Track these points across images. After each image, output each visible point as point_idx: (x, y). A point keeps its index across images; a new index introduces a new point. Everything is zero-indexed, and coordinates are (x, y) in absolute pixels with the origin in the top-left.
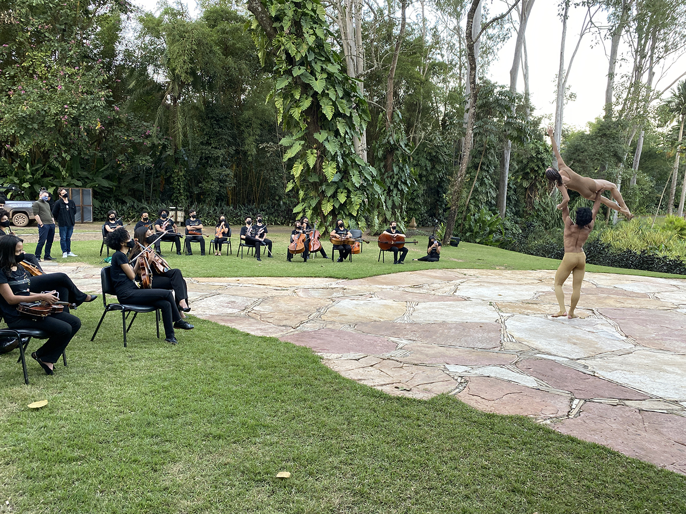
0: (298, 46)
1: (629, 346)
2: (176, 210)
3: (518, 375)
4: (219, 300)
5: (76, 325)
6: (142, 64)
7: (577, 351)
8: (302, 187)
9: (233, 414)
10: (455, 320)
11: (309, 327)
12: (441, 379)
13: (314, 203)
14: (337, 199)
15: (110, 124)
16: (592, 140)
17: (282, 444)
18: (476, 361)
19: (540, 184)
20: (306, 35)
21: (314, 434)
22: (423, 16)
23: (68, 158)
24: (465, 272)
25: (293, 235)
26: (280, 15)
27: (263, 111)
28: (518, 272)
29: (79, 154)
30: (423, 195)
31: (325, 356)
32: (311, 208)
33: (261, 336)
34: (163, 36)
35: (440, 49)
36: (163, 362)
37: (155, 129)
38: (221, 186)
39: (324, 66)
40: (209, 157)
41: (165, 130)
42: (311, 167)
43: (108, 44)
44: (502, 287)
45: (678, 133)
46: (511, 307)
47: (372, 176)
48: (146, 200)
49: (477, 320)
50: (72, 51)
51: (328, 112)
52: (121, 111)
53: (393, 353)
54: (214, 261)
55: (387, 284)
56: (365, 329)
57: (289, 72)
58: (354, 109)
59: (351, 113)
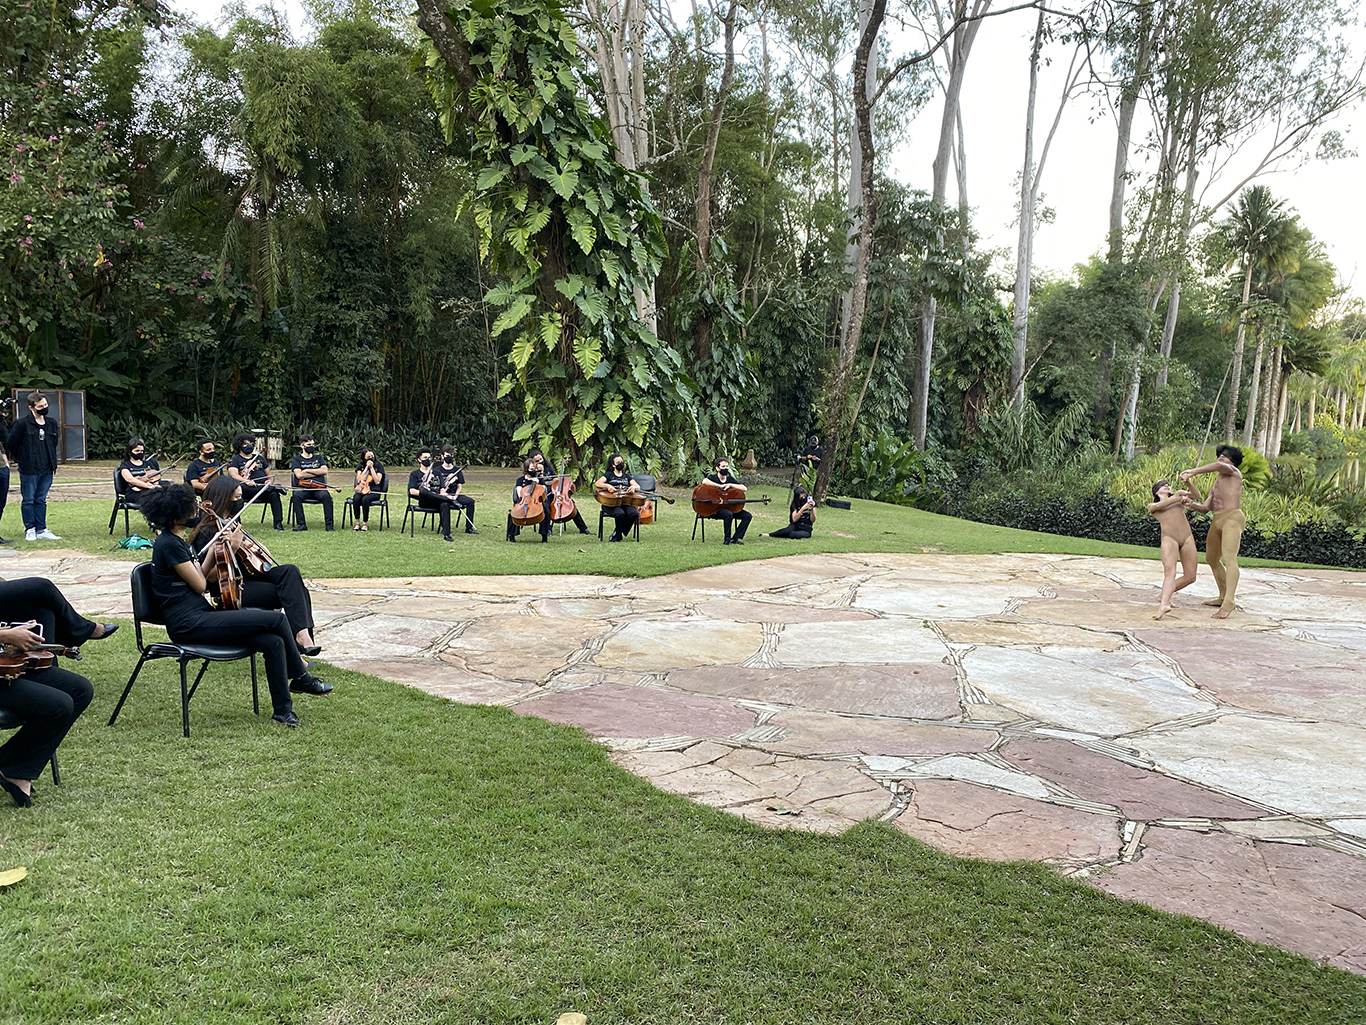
0: (521, 104)
1: (1207, 707)
2: (266, 435)
3: (1006, 773)
4: (373, 626)
5: (81, 694)
6: (191, 134)
7: (1111, 719)
8: (531, 389)
9: (440, 883)
10: (863, 660)
11: (570, 681)
12: (858, 788)
13: (555, 422)
14: (604, 413)
15: (123, 256)
16: (1088, 298)
17: (555, 948)
18: (919, 746)
19: (991, 384)
20: (538, 83)
21: (620, 922)
22: (765, 52)
23: (32, 328)
24: (867, 560)
25: (519, 488)
26: (483, 40)
27: (448, 235)
28: (967, 558)
29: (57, 317)
30: (767, 405)
31: (615, 743)
32: (550, 431)
33: (475, 703)
34: (233, 76)
35: (798, 117)
36: (274, 768)
37: (221, 267)
38: (358, 387)
39: (575, 146)
40: (334, 326)
41: (244, 269)
42: (551, 348)
43: (118, 89)
44: (942, 590)
45: (1242, 287)
46: (968, 631)
47: (674, 368)
48: (202, 415)
49: (905, 659)
50: (42, 103)
51: (584, 238)
52: (148, 231)
53: (751, 733)
54: (354, 543)
55: (716, 586)
56: (688, 683)
57: (503, 157)
58: (634, 232)
59: (629, 241)
